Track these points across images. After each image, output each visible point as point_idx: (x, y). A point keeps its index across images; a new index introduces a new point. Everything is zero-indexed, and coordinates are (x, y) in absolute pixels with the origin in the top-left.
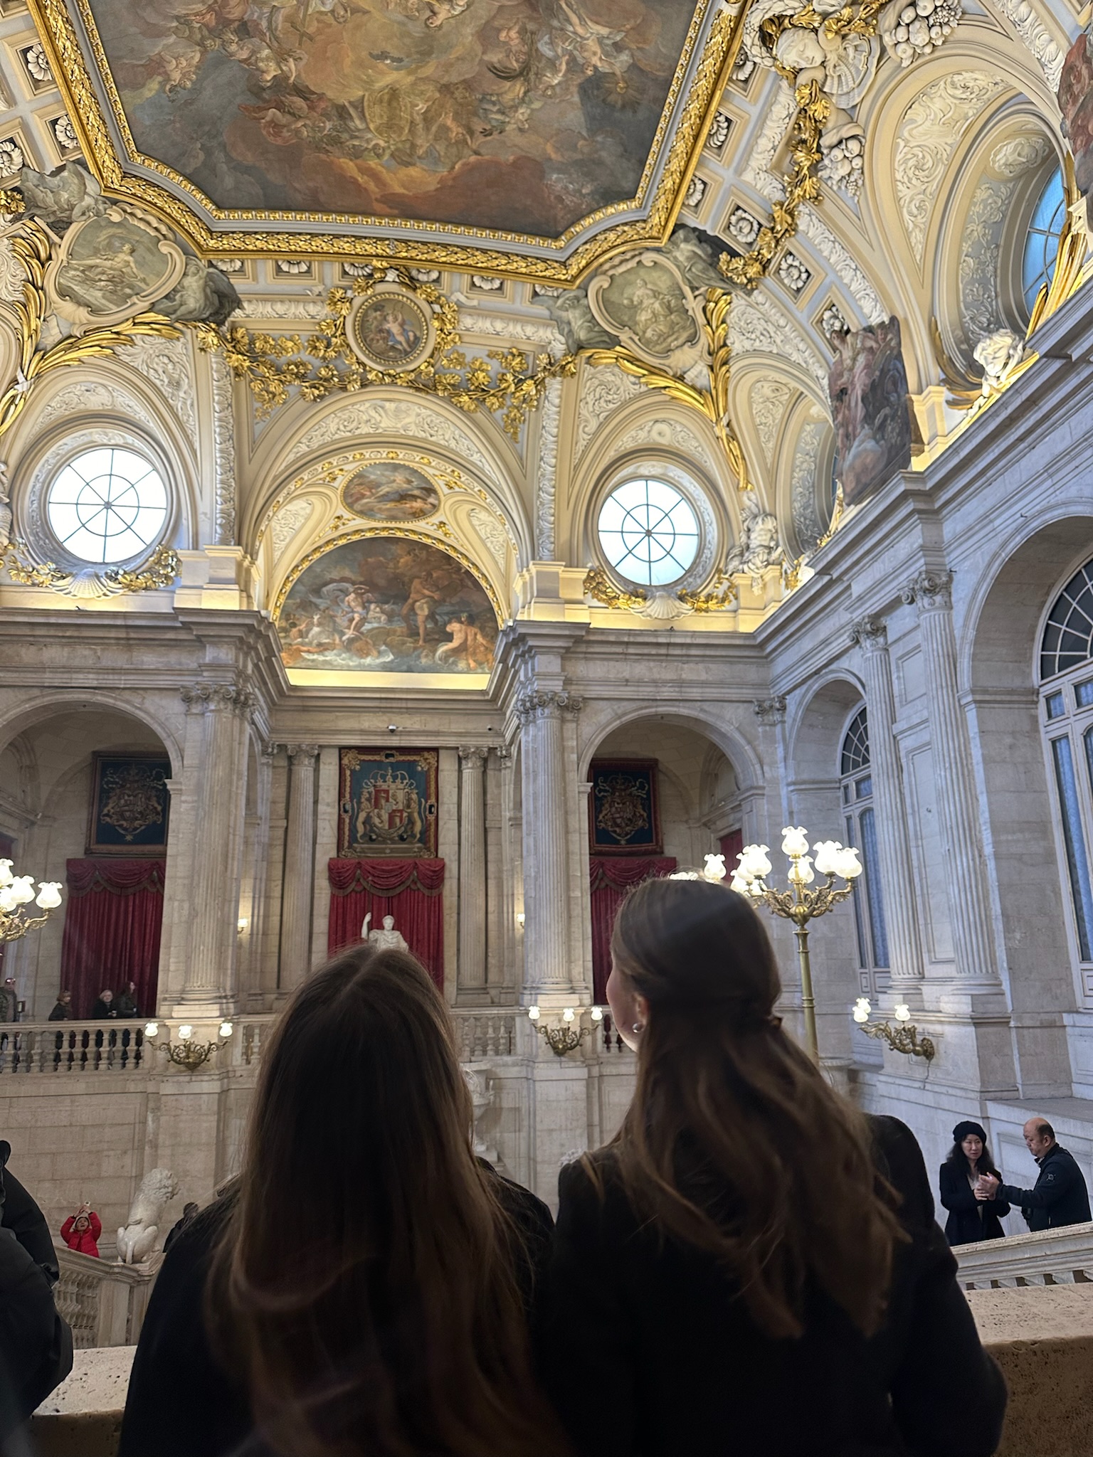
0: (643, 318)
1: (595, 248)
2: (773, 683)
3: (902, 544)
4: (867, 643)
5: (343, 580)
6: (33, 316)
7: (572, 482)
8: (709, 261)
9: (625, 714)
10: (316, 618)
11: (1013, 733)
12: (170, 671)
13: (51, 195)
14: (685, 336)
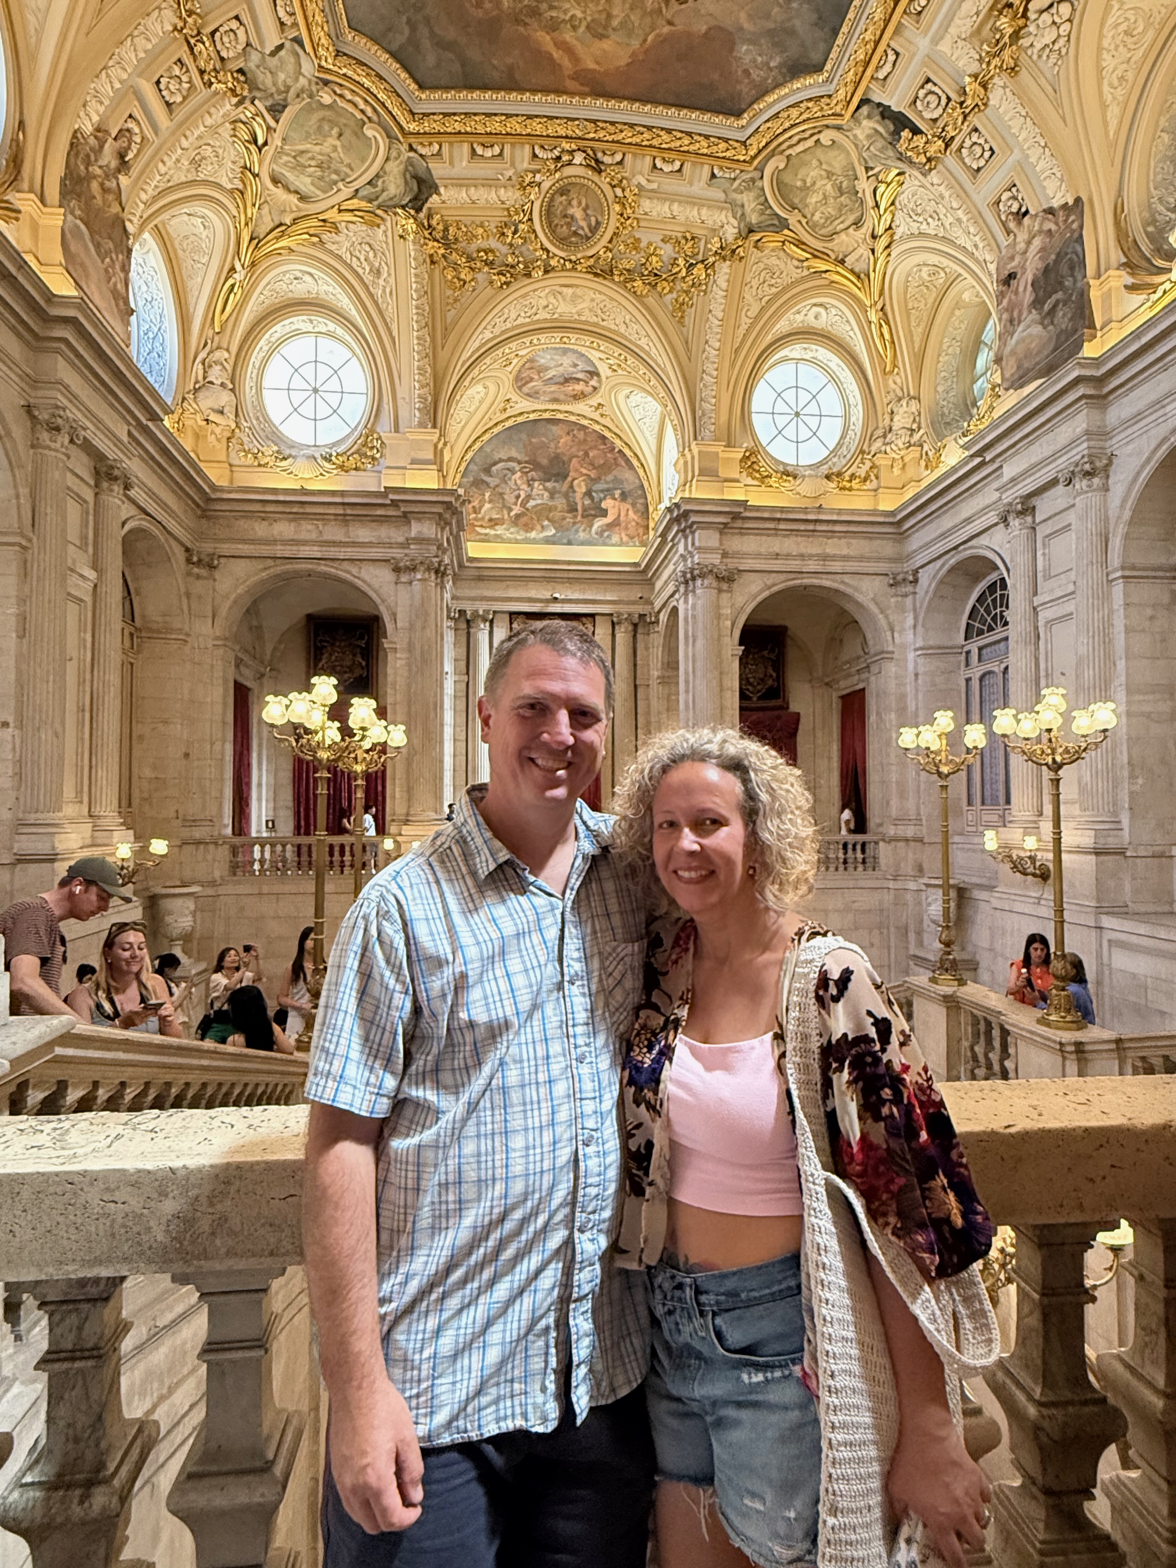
0: (814, 200)
1: (776, 126)
2: (909, 557)
3: (1063, 428)
4: (1015, 523)
5: (510, 459)
6: (249, 204)
7: (733, 364)
8: (890, 139)
9: (774, 585)
10: (487, 495)
11: (1154, 606)
12: (380, 544)
13: (269, 75)
14: (851, 218)
